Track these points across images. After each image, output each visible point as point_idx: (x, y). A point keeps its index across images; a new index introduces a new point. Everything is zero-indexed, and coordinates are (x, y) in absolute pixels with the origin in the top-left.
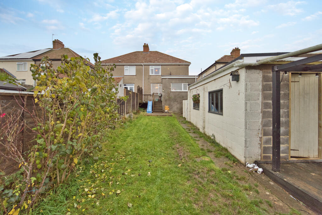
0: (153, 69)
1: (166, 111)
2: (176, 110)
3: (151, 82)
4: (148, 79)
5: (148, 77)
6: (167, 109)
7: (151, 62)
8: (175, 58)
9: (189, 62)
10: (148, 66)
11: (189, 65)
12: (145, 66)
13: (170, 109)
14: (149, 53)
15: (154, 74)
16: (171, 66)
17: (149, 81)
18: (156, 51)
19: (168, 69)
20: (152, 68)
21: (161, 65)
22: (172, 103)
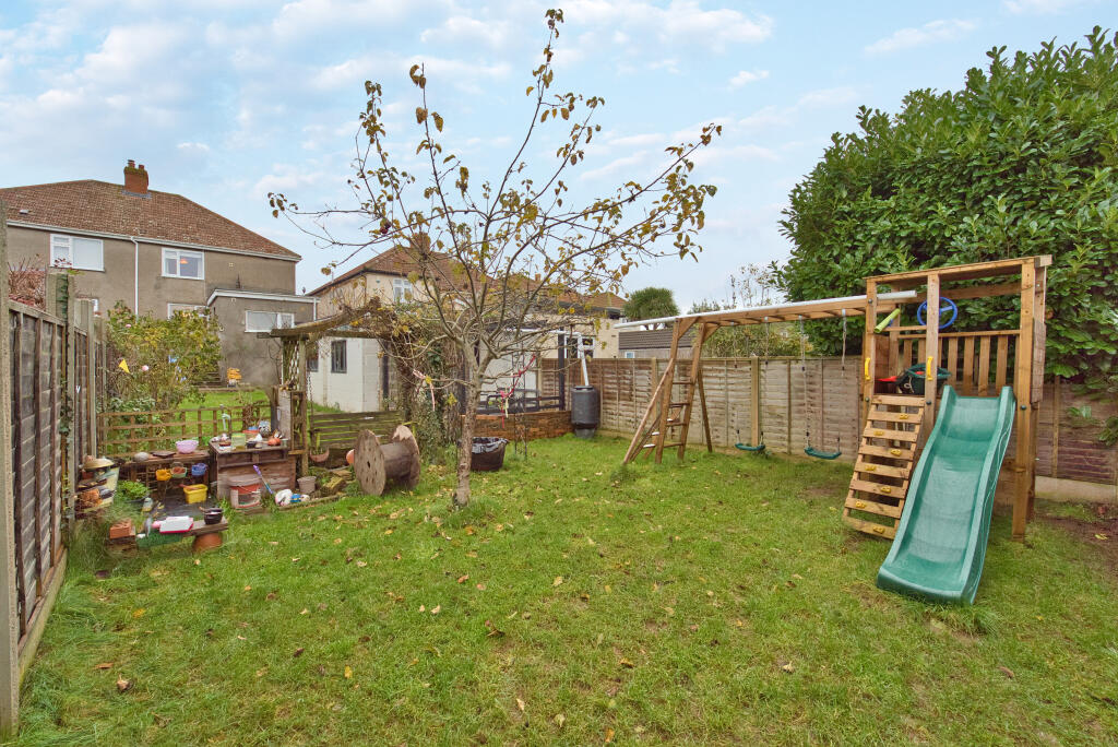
0: (175, 261)
1: (232, 382)
2: (261, 379)
3: (169, 297)
4: (157, 287)
5: (155, 282)
6: (233, 376)
7: (166, 235)
8: (252, 233)
9: (296, 255)
10: (156, 248)
11: (295, 262)
12: (143, 246)
13: (244, 377)
14: (149, 197)
15: (178, 275)
16: (240, 258)
17: (159, 296)
18: (178, 197)
19: (231, 265)
20: (173, 257)
21: (205, 251)
22: (248, 362)
